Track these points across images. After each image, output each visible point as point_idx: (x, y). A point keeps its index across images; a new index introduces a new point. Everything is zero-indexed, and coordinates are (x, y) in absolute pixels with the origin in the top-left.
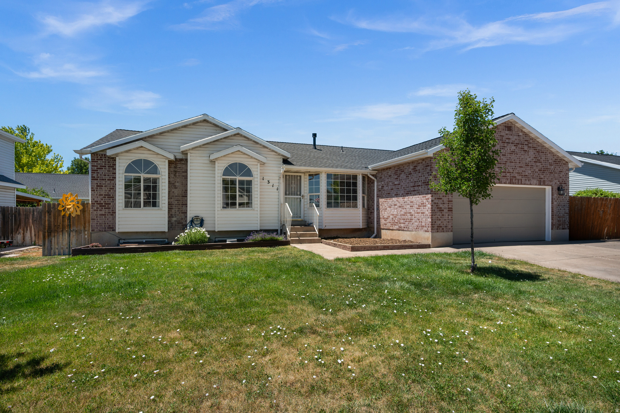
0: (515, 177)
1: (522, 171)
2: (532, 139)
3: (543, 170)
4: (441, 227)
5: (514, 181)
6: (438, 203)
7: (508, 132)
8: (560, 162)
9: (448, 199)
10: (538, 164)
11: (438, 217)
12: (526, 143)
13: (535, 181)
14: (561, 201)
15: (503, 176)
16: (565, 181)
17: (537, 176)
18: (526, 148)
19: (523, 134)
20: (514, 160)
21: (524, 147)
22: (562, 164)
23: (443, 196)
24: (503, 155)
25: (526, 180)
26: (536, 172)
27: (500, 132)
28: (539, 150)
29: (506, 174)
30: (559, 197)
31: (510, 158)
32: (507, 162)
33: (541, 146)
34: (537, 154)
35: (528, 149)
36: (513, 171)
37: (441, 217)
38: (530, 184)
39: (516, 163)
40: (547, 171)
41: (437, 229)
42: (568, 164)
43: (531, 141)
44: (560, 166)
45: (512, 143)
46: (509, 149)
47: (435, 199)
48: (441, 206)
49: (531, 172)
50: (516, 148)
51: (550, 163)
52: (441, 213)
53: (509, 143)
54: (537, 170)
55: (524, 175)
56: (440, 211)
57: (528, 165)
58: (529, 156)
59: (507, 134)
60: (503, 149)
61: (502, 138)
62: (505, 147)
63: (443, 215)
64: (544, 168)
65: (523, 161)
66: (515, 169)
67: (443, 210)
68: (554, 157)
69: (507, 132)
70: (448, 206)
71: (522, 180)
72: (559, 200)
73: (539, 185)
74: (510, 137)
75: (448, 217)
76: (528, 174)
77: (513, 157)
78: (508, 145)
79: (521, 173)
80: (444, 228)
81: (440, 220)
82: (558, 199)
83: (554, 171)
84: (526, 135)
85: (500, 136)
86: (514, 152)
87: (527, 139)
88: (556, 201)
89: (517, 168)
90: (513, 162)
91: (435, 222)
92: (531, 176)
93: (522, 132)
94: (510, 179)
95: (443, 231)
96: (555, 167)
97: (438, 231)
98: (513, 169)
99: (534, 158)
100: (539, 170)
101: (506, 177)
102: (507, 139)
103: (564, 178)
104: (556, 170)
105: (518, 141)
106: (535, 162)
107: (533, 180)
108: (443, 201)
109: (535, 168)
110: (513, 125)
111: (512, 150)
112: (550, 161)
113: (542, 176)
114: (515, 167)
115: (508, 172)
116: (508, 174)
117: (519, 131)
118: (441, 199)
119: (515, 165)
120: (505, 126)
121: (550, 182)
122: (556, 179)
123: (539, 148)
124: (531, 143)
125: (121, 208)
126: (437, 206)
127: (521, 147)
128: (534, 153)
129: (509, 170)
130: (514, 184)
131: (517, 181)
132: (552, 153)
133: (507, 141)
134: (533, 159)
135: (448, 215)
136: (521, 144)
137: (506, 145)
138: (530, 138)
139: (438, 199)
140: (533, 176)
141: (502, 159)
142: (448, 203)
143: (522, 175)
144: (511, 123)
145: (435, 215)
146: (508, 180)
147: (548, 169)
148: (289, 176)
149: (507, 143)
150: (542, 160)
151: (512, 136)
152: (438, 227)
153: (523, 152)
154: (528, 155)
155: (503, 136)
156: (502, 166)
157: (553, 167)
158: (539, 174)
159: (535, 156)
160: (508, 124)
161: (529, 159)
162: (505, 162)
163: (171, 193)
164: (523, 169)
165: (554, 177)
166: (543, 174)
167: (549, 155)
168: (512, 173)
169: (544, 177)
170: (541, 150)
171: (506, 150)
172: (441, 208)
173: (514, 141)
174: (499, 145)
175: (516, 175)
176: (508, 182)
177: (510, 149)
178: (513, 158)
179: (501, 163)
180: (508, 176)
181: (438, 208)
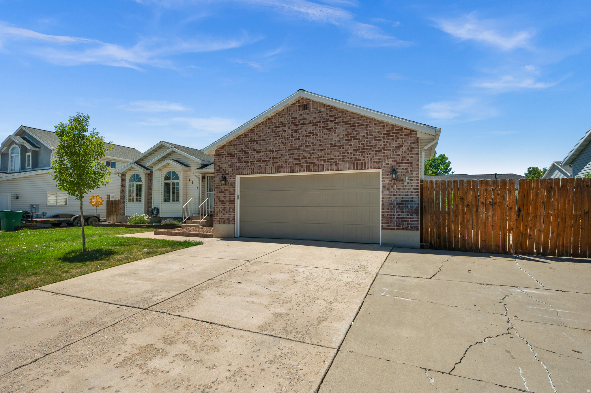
0: (314, 163)
1: (325, 154)
2: (342, 112)
3: (362, 149)
4: (223, 219)
5: (311, 167)
6: (220, 197)
7: (303, 111)
8: (399, 133)
9: (230, 192)
10: (353, 142)
11: (220, 210)
12: (332, 118)
13: (347, 165)
14: (399, 189)
15: (296, 164)
16: (408, 160)
17: (351, 158)
18: (331, 125)
19: (327, 109)
20: (313, 143)
21: (327, 124)
22: (402, 135)
23: (225, 190)
24: (295, 140)
25: (331, 165)
26: (348, 153)
27: (292, 114)
28: (354, 123)
29: (300, 161)
30: (394, 184)
31: (306, 141)
32: (301, 146)
33: (358, 118)
34: (350, 130)
35: (334, 126)
36: (311, 155)
37: (223, 210)
38: (338, 170)
39: (315, 145)
40: (371, 149)
41: (219, 221)
42: (416, 134)
43: (340, 115)
44: (398, 138)
45: (308, 124)
46: (304, 131)
47: (218, 192)
48: (223, 199)
49: (340, 153)
50: (316, 128)
51: (376, 137)
52: (223, 206)
53: (306, 124)
54: (351, 150)
55: (328, 159)
56: (222, 203)
57: (336, 146)
58: (336, 135)
59: (301, 115)
60: (296, 132)
61: (294, 120)
62: (299, 129)
63: (225, 208)
64: (364, 146)
65: (326, 142)
66: (313, 153)
67: (225, 203)
68: (384, 129)
69: (301, 112)
70: (230, 199)
71: (325, 166)
72: (395, 188)
73: (354, 169)
74: (306, 116)
75: (230, 210)
76: (335, 156)
77: (311, 139)
78: (303, 127)
79: (323, 157)
80: (226, 220)
81: (222, 212)
82: (392, 187)
83: (384, 148)
84: (331, 108)
85: (292, 118)
86: (313, 133)
87: (333, 113)
88: (388, 189)
89: (317, 151)
90: (310, 146)
91: (217, 214)
92: (341, 159)
93: (324, 107)
94: (307, 166)
95: (225, 223)
96: (387, 142)
97: (219, 223)
98: (310, 153)
99: (346, 135)
100: (354, 150)
101: (300, 164)
102: (301, 120)
103: (407, 156)
104: (388, 145)
105: (318, 119)
106: (346, 140)
107: (344, 164)
108: (225, 194)
109: (346, 148)
110: (310, 101)
111: (309, 131)
112: (376, 135)
113: (361, 157)
114: (314, 150)
115: (302, 159)
116: (303, 161)
117: (320, 107)
118: (223, 192)
119: (314, 148)
120: (299, 106)
121: (375, 164)
122: (388, 158)
123: (356, 121)
124: (340, 117)
125: (127, 203)
126: (219, 199)
127: (323, 125)
128: (346, 129)
129: (304, 156)
130: (311, 171)
131: (316, 168)
132: (380, 123)
133: (302, 122)
134: (343, 138)
135: (230, 208)
136: (323, 122)
137: (300, 128)
138: (339, 111)
139: (220, 192)
140: (343, 158)
141: (295, 144)
142: (230, 197)
143: (325, 160)
144: (308, 100)
145: (217, 208)
146: (302, 167)
147: (373, 146)
148: (209, 176)
149: (301, 124)
150: (360, 136)
151: (309, 115)
152: (219, 219)
153: (326, 131)
154: (335, 133)
155: (296, 118)
156: (295, 152)
157: (381, 142)
158: (354, 155)
159: (348, 132)
160: (303, 102)
161: (337, 138)
162: (299, 146)
163: (149, 193)
164: (326, 152)
165: (384, 156)
166: (362, 155)
167: (373, 127)
168: (309, 158)
169: (364, 157)
170: (358, 123)
171: (300, 132)
172: (223, 201)
173: (312, 121)
174: (290, 129)
175: (315, 160)
176: (302, 169)
177: (306, 131)
178: (311, 141)
179: (293, 149)
180: (303, 163)
181: (220, 201)
